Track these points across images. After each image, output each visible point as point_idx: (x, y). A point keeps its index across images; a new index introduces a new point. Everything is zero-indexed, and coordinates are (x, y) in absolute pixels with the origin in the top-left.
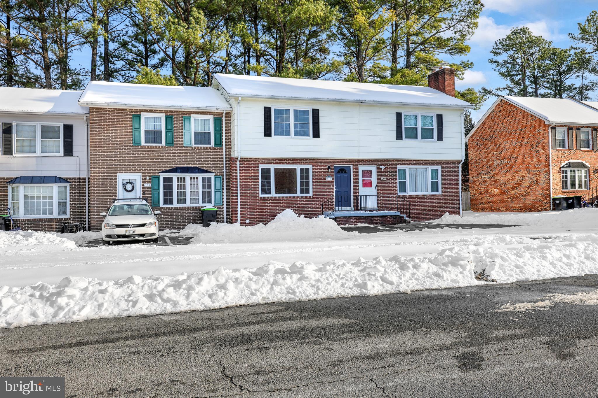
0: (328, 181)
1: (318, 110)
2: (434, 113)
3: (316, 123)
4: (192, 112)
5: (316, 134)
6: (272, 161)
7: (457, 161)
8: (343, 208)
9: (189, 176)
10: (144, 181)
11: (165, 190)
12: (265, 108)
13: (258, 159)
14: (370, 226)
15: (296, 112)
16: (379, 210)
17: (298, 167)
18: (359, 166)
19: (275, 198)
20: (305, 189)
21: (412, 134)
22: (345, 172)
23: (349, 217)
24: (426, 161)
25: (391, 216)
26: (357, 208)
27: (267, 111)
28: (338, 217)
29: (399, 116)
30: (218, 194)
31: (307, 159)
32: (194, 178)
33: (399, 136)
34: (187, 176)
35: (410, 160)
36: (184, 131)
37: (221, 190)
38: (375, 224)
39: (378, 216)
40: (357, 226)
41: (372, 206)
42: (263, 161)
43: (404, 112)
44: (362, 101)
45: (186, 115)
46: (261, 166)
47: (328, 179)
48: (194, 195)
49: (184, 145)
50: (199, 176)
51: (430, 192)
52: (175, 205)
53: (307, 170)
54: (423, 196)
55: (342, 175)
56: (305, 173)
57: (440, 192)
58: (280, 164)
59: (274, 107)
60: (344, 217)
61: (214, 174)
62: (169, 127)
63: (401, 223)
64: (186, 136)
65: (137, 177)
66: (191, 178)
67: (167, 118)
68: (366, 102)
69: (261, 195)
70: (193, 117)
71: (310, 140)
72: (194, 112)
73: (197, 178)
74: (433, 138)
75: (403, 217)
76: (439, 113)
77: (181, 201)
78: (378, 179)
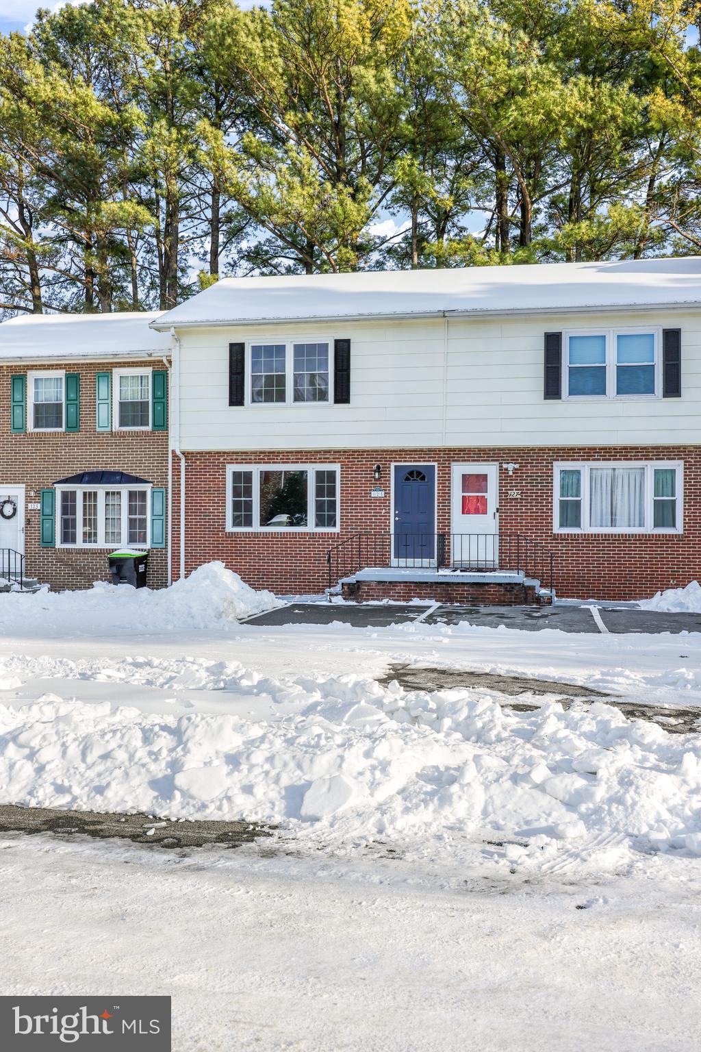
0: (376, 499)
1: (348, 341)
3: (342, 370)
4: (112, 363)
5: (343, 396)
6: (253, 458)
8: (410, 561)
9: (103, 488)
10: (29, 498)
11: (72, 517)
12: (232, 345)
13: (224, 453)
15: (299, 349)
16: (502, 568)
17: (311, 469)
18: (453, 463)
20: (325, 518)
22: (423, 478)
23: (390, 582)
25: (500, 584)
26: (443, 562)
27: (237, 352)
28: (364, 582)
29: (553, 342)
30: (158, 524)
31: (329, 452)
32: (113, 493)
33: (552, 390)
34: (101, 489)
36: (98, 402)
37: (164, 517)
38: (457, 602)
39: (463, 584)
40: (411, 603)
41: (466, 557)
42: (234, 457)
43: (568, 330)
44: (444, 314)
45: (103, 370)
46: (231, 469)
47: (374, 494)
48: (113, 526)
49: (98, 429)
50: (123, 488)
51: (648, 528)
52: (80, 544)
53: (331, 475)
54: (625, 538)
55: (415, 484)
56: (325, 480)
57: (679, 528)
58: (270, 463)
59: (251, 341)
60: (380, 583)
61: (151, 485)
62: (72, 396)
63: (526, 602)
64: (102, 411)
65: (18, 492)
66: (107, 493)
67: (68, 377)
68: (454, 314)
69: (229, 528)
70: (117, 373)
71: (328, 409)
72: (116, 363)
73: (119, 493)
74: (651, 391)
75: (533, 588)
77: (90, 536)
78: (503, 494)
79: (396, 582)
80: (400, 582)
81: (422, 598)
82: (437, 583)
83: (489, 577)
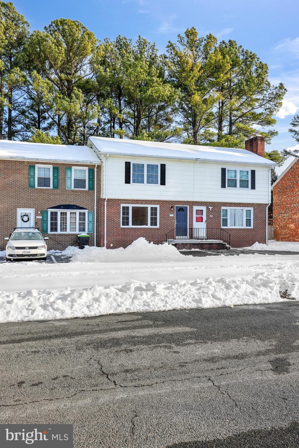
0: (171, 217)
1: (165, 165)
2: (249, 169)
3: (163, 174)
4: (72, 164)
5: (163, 183)
6: (131, 202)
7: (265, 204)
8: (182, 237)
10: (36, 214)
11: (52, 221)
12: (126, 163)
13: (120, 200)
14: (201, 250)
15: (148, 166)
16: (208, 239)
17: (149, 206)
18: (194, 206)
19: (132, 229)
20: (154, 223)
21: (233, 184)
22: (184, 211)
23: (185, 244)
24: (242, 204)
25: (216, 244)
26: (191, 237)
27: (128, 165)
28: (177, 244)
29: (223, 171)
30: (91, 225)
31: (156, 201)
32: (73, 213)
33: (223, 186)
34: (68, 212)
35: (231, 203)
36: (67, 178)
37: (93, 222)
38: (205, 249)
39: (206, 244)
40: (191, 250)
41: (202, 236)
42: (124, 201)
43: (228, 168)
44: (197, 159)
45: (68, 166)
46: (122, 205)
47: (171, 215)
48: (73, 225)
49: (66, 189)
50: (77, 211)
51: (244, 227)
52: (59, 232)
53: (156, 208)
55: (181, 212)
56: (154, 210)
57: (252, 227)
58: (136, 204)
59: (133, 162)
60: (182, 244)
61: (88, 210)
62: (56, 175)
63: (223, 249)
64: (68, 182)
65: (31, 212)
66: (71, 213)
67: (54, 168)
68: (199, 160)
69: (122, 226)
70: (74, 168)
71: (158, 187)
72: (74, 164)
73: (75, 213)
74: (248, 187)
75: (225, 244)
76: (253, 169)
77: (64, 229)
78: (208, 216)
81: (195, 248)
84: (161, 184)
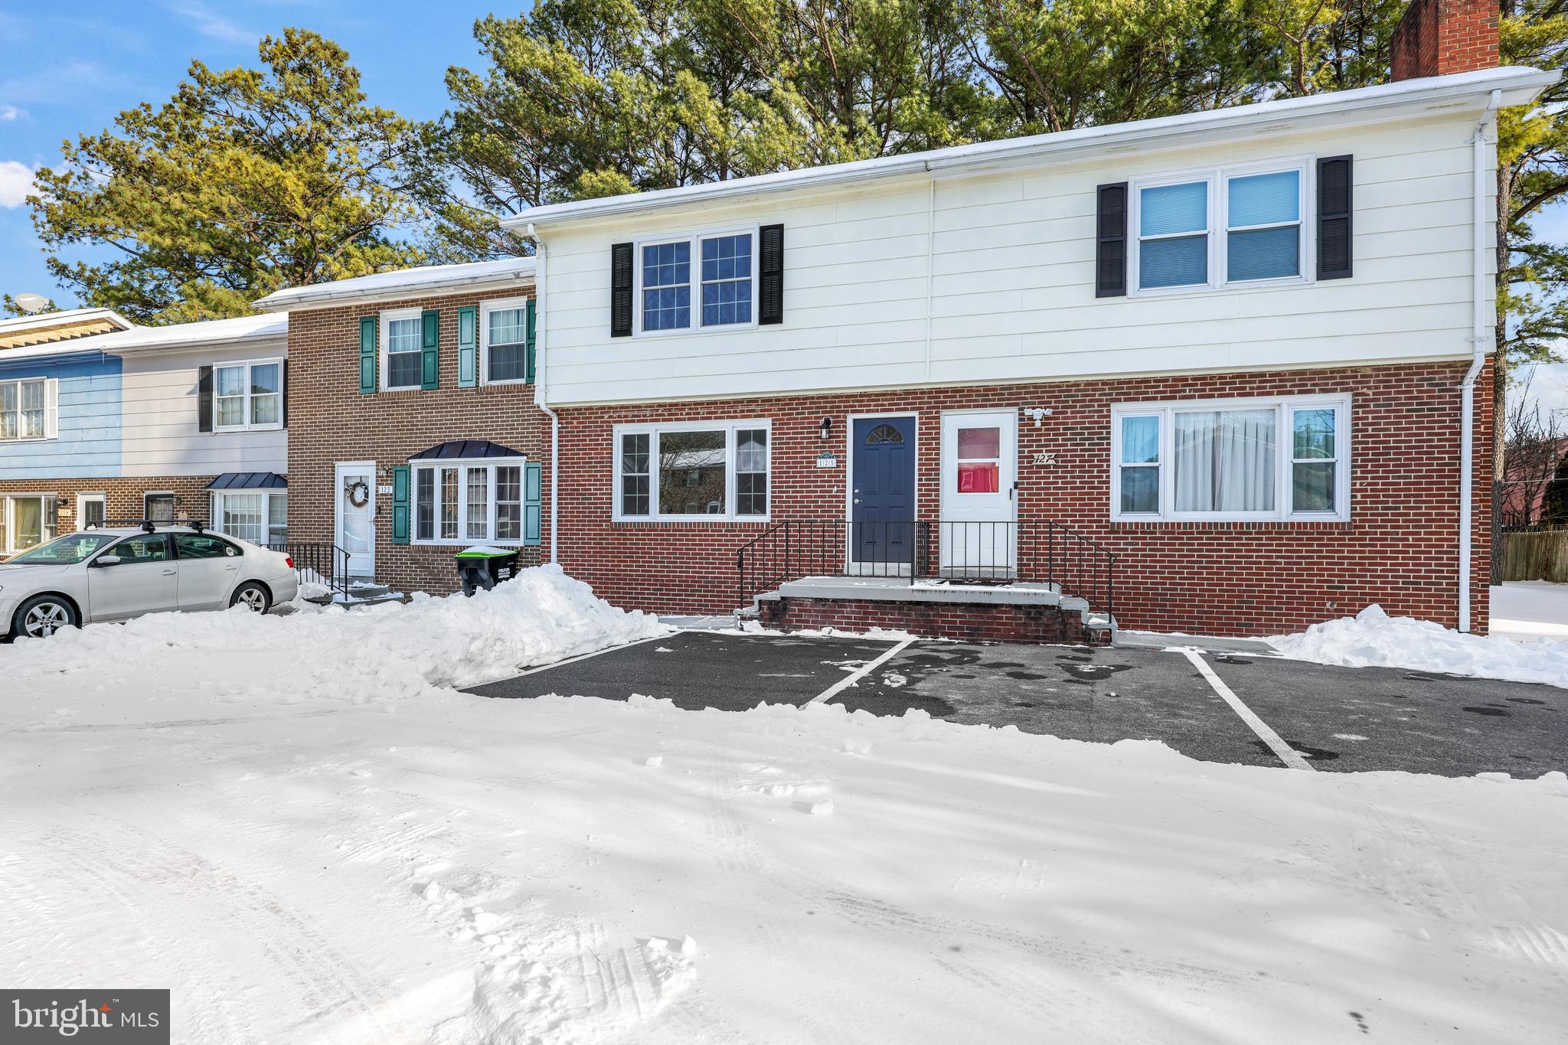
0: (824, 471)
1: (780, 228)
3: (772, 273)
4: (478, 294)
5: (772, 313)
6: (648, 413)
7: (1449, 365)
8: (879, 568)
9: (464, 463)
10: (380, 481)
11: (421, 502)
12: (615, 248)
13: (610, 408)
15: (709, 246)
16: (1022, 578)
17: (730, 428)
18: (944, 412)
20: (750, 500)
24: (1263, 375)
27: (622, 256)
29: (1110, 199)
30: (534, 513)
31: (755, 401)
32: (477, 470)
33: (1111, 283)
34: (462, 466)
35: (1175, 379)
36: (460, 347)
37: (540, 503)
38: (944, 634)
40: (867, 636)
41: (991, 561)
42: (623, 414)
43: (1137, 179)
44: (926, 166)
45: (468, 303)
46: (620, 431)
47: (822, 463)
48: (477, 514)
49: (460, 385)
51: (1284, 511)
52: (438, 540)
53: (759, 436)
55: (885, 447)
56: (751, 443)
57: (1342, 512)
58: (671, 420)
59: (641, 239)
61: (525, 458)
62: (430, 341)
63: (1063, 638)
64: (466, 360)
65: (366, 470)
66: (470, 471)
67: (425, 316)
69: (618, 516)
70: (487, 306)
71: (750, 335)
72: (483, 293)
73: (485, 470)
74: (1296, 271)
75: (1077, 614)
77: (449, 529)
78: (1025, 460)
79: (844, 600)
80: (850, 601)
81: (885, 626)
82: (910, 603)
83: (1000, 593)
84: (764, 320)
